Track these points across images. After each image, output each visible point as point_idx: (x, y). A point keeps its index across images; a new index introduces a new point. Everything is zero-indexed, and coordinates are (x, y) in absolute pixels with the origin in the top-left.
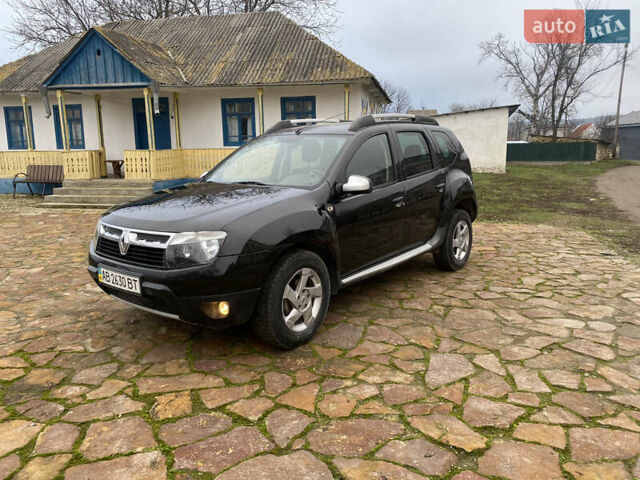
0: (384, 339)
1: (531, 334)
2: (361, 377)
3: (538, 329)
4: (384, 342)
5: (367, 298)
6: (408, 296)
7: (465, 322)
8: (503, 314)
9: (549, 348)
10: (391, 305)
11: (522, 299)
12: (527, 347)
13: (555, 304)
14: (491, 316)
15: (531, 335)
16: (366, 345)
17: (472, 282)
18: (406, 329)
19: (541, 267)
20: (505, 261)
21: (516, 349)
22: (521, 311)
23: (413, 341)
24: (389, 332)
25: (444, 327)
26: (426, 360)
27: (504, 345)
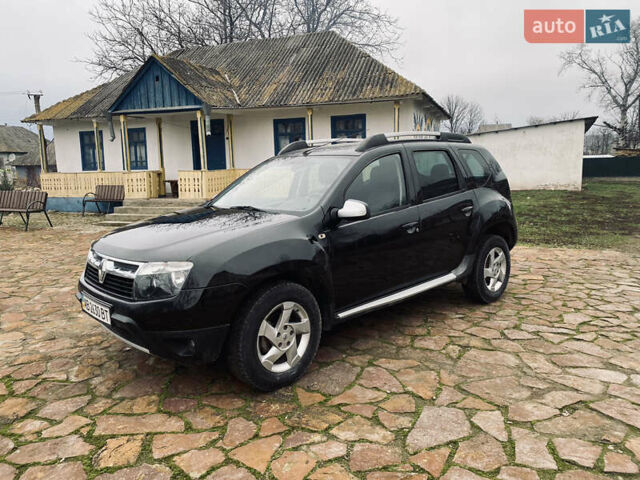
0: (378, 385)
1: (555, 386)
2: (334, 431)
3: (565, 382)
4: (376, 388)
5: (376, 334)
6: (424, 332)
7: (479, 368)
8: (527, 358)
9: (572, 408)
10: (400, 342)
11: (556, 341)
12: (545, 404)
13: (595, 350)
14: (512, 361)
15: (555, 389)
16: (356, 390)
17: (503, 317)
18: (407, 373)
19: (592, 302)
20: (550, 293)
21: (529, 407)
22: (551, 358)
23: (410, 389)
24: (387, 375)
25: (452, 372)
26: (416, 414)
27: (517, 400)
